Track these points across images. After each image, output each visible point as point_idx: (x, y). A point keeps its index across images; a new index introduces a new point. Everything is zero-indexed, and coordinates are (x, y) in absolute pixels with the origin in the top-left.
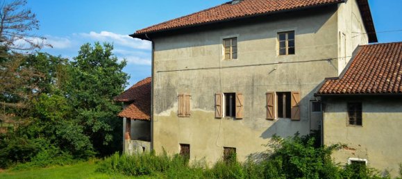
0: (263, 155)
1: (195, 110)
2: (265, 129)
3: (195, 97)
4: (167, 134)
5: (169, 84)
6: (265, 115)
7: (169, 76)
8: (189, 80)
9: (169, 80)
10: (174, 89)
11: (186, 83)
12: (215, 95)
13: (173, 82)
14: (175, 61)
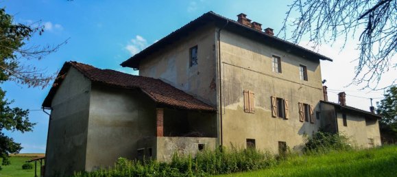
0: (301, 146)
1: (257, 107)
2: (299, 129)
3: (257, 96)
4: (235, 129)
5: (234, 79)
6: (298, 118)
7: (234, 71)
8: (251, 79)
9: (234, 75)
10: (239, 84)
11: (250, 81)
12: (271, 97)
13: (238, 77)
14: (239, 59)
